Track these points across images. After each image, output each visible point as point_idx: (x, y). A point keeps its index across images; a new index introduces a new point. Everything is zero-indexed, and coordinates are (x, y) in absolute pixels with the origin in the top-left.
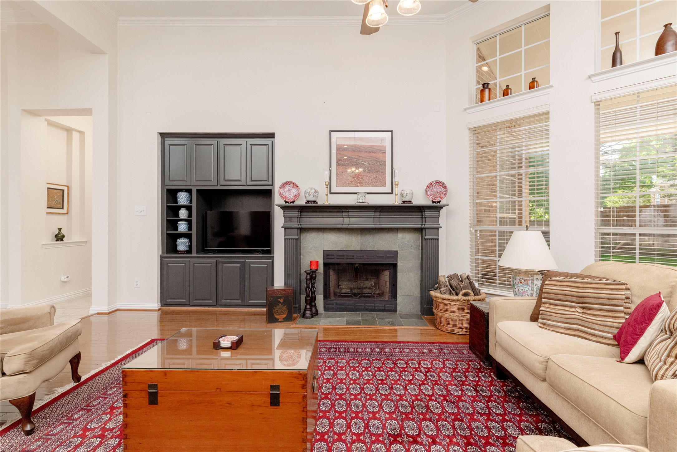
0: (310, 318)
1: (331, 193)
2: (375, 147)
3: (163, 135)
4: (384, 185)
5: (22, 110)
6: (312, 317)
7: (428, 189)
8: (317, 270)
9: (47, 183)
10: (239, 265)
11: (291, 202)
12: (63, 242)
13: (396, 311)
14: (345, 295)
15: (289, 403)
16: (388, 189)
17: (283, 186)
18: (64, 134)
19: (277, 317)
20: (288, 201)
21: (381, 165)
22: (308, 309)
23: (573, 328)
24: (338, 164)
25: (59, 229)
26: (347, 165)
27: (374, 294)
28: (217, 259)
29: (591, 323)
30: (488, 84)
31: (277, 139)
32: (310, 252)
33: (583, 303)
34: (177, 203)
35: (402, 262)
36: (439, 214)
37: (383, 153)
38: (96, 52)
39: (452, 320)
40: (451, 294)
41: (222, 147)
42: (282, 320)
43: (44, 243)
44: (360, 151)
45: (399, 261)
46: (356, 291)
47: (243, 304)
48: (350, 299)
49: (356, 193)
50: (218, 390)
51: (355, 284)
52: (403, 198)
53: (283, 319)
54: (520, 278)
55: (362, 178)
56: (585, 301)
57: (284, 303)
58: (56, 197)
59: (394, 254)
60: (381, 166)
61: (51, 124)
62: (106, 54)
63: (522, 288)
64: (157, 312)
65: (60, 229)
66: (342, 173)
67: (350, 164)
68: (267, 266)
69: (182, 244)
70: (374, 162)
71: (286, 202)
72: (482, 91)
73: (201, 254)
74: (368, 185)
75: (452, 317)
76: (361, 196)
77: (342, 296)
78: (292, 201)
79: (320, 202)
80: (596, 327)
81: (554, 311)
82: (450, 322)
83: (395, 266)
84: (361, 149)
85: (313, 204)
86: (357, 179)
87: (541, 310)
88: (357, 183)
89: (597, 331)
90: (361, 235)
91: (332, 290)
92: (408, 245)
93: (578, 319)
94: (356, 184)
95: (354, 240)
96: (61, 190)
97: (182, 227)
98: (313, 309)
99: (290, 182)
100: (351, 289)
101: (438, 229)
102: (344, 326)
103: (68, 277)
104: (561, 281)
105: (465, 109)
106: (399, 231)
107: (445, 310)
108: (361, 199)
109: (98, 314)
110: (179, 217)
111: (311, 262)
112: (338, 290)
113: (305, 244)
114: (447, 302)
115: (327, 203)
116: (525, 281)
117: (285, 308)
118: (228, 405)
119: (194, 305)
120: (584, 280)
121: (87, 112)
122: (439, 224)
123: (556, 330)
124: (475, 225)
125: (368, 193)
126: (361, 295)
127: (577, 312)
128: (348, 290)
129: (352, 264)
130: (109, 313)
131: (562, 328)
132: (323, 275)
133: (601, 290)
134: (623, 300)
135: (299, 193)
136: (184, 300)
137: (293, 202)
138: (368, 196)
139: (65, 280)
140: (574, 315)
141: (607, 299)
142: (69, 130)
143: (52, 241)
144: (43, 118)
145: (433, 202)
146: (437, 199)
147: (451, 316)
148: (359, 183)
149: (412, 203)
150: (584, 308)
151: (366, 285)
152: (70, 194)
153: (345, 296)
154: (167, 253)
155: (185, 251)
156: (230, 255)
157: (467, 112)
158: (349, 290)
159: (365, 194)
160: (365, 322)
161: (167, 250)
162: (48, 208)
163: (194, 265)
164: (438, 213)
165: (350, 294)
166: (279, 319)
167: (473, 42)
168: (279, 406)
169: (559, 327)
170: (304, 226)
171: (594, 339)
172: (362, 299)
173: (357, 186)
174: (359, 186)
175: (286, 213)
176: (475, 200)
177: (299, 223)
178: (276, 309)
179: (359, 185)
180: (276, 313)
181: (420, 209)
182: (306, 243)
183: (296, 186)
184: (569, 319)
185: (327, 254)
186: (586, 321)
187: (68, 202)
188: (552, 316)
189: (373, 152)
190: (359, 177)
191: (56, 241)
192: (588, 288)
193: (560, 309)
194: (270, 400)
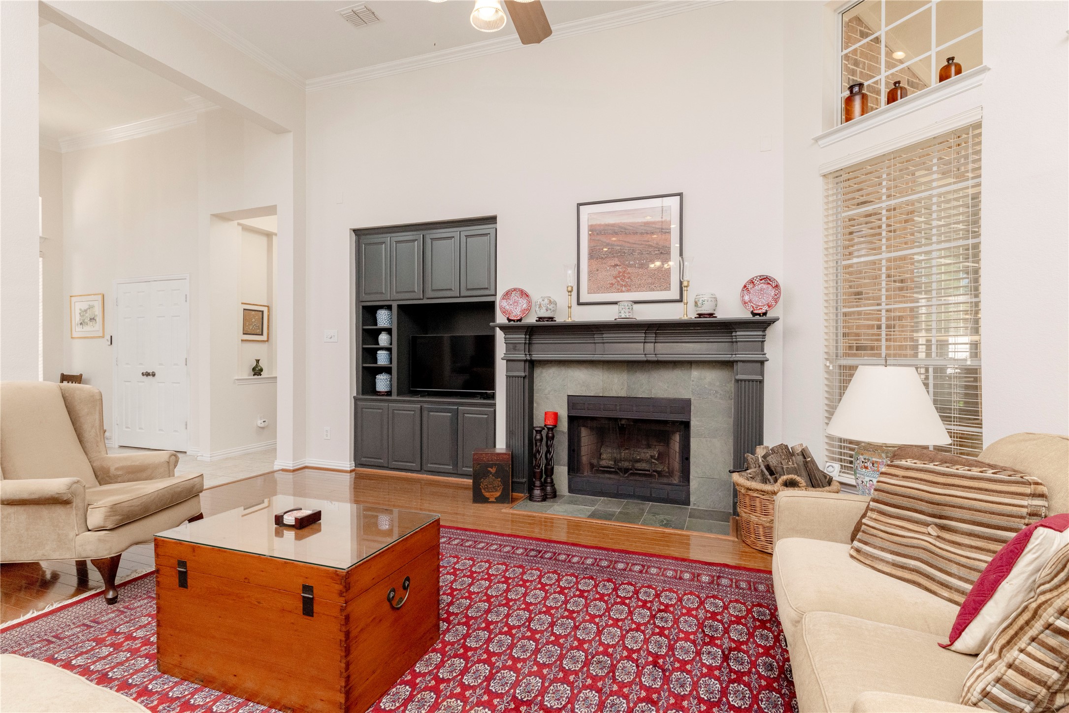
0: (539, 501)
1: (579, 304)
2: (651, 225)
3: (358, 233)
4: (668, 288)
5: (212, 215)
6: (544, 499)
7: (745, 292)
8: (555, 426)
9: (242, 303)
10: (450, 414)
11: (518, 320)
12: (261, 377)
13: (689, 504)
14: (606, 469)
15: (324, 614)
16: (674, 294)
17: (507, 295)
18: (264, 240)
19: (487, 494)
20: (512, 318)
21: (661, 253)
22: (537, 486)
23: (908, 566)
24: (591, 257)
25: (256, 360)
26: (606, 257)
27: (654, 471)
28: (422, 404)
29: (946, 559)
30: (861, 85)
31: (499, 224)
32: (547, 398)
33: (941, 517)
34: (376, 325)
35: (698, 419)
36: (765, 335)
37: (666, 233)
38: (280, 131)
39: (764, 527)
40: (768, 482)
41: (428, 241)
42: (494, 500)
43: (237, 378)
44: (626, 234)
45: (692, 418)
46: (626, 464)
47: (455, 472)
48: (612, 476)
49: (616, 303)
50: (246, 581)
51: (624, 454)
52: (698, 309)
53: (496, 498)
54: (865, 459)
55: (629, 278)
56: (944, 513)
57: (496, 475)
58: (253, 320)
59: (685, 405)
60: (662, 256)
61: (247, 229)
62: (291, 132)
63: (867, 479)
64: (349, 474)
65: (258, 361)
66: (597, 270)
67: (610, 255)
68: (488, 417)
69: (382, 382)
70: (650, 250)
71: (509, 320)
72: (849, 101)
73: (407, 397)
74: (639, 288)
75: (764, 523)
76: (623, 307)
77: (600, 470)
78: (518, 318)
79: (560, 319)
80: (954, 569)
81: (883, 528)
82: (761, 530)
83: (686, 425)
84: (627, 229)
85: (546, 322)
86: (621, 279)
87: (865, 524)
88: (622, 286)
89: (954, 578)
90: (628, 371)
91: (584, 459)
92: (711, 390)
93: (924, 549)
94: (619, 287)
95: (616, 380)
96: (260, 311)
97: (382, 358)
98: (549, 488)
99: (517, 289)
100: (616, 461)
101: (762, 363)
102: (583, 518)
103: (264, 422)
104: (907, 469)
105: (817, 140)
106: (693, 366)
107: (753, 509)
108: (622, 312)
109: (283, 470)
110: (379, 345)
111: (546, 413)
112: (595, 461)
113: (540, 386)
114: (755, 495)
115: (569, 320)
116: (873, 464)
117: (498, 482)
118: (256, 603)
119: (397, 469)
120: (951, 470)
121: (271, 210)
122: (765, 354)
123: (876, 566)
124: (839, 355)
125: (636, 302)
126: (631, 471)
127: (929, 534)
128: (611, 462)
129: (616, 420)
130: (294, 471)
131: (888, 562)
132: (567, 436)
133: (977, 493)
134: (1022, 517)
135: (531, 306)
136: (382, 461)
137: (520, 320)
138: (636, 306)
139: (262, 425)
140: (919, 539)
141: (985, 512)
142: (269, 235)
143: (249, 375)
144: (236, 222)
145: (754, 314)
146: (761, 309)
147: (760, 520)
148: (625, 286)
149: (716, 317)
150: (943, 528)
151: (643, 455)
152: (270, 316)
153: (606, 471)
154: (363, 394)
155: (386, 392)
156: (442, 400)
157: (819, 146)
158: (613, 463)
159: (630, 304)
160: (625, 517)
161: (362, 390)
162: (244, 334)
163: (393, 413)
164: (760, 333)
165: (613, 468)
166: (488, 499)
167: (835, 11)
168: (313, 616)
169: (882, 560)
170: (535, 357)
171: (945, 593)
172: (632, 478)
173: (622, 291)
174: (624, 292)
175: (507, 336)
176: (839, 307)
177: (527, 353)
178: (484, 483)
179: (624, 289)
180: (484, 489)
181: (728, 327)
182: (541, 384)
183: (523, 294)
184: (906, 546)
185: (573, 402)
186: (937, 555)
187: (268, 326)
188: (875, 536)
189: (647, 233)
190: (624, 276)
191: (254, 375)
192: (953, 485)
193: (894, 525)
194: (302, 606)
